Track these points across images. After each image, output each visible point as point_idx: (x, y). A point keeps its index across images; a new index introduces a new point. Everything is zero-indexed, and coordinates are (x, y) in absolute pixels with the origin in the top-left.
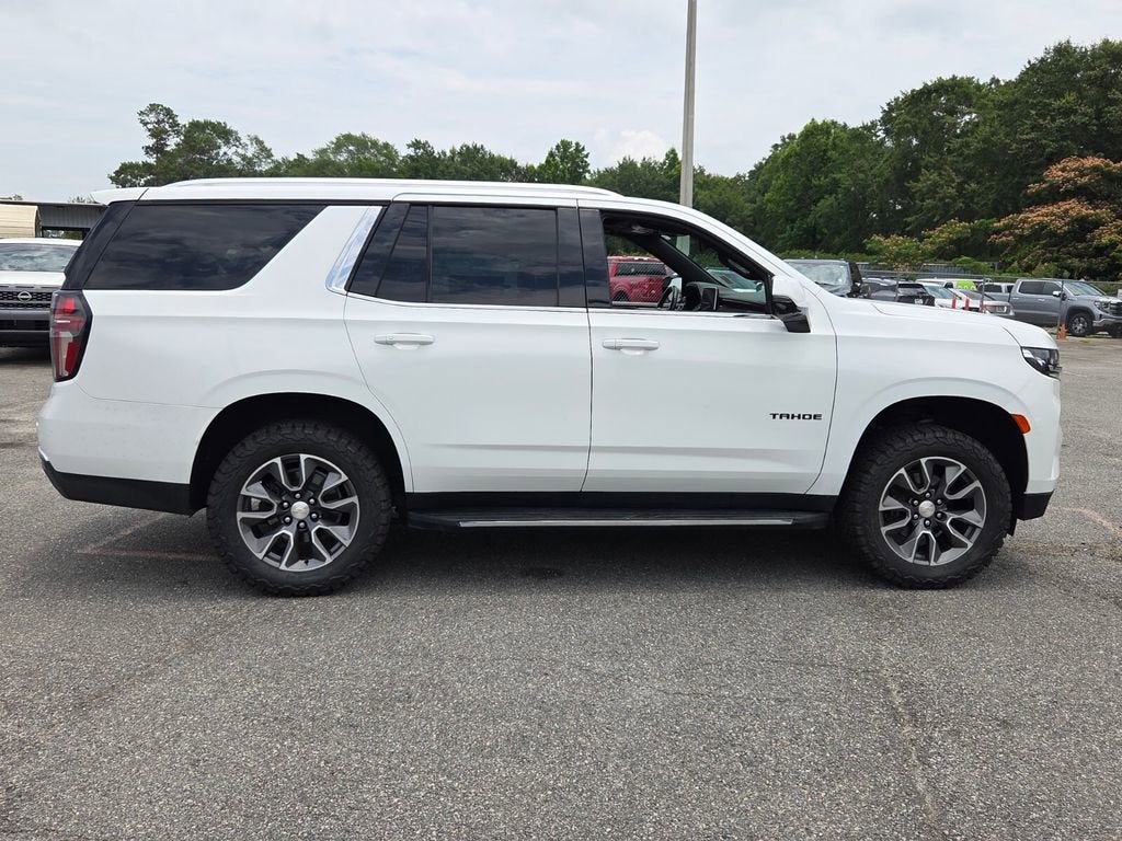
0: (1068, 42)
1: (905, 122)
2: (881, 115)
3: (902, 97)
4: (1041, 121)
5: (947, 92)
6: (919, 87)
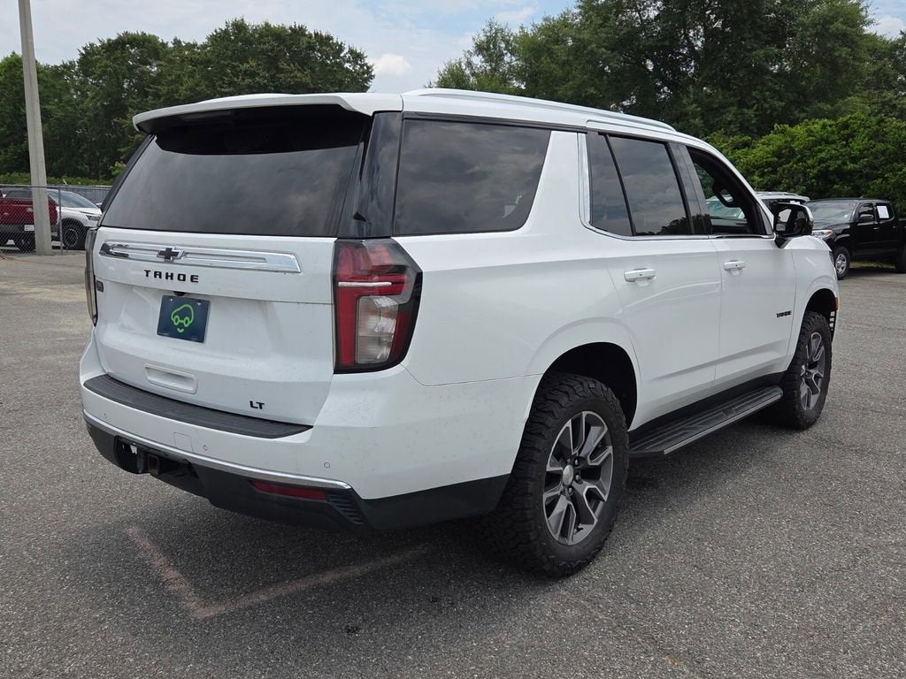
0: (242, 20)
1: (107, 66)
2: (79, 57)
3: (99, 44)
4: (236, 80)
5: (139, 45)
6: (114, 37)
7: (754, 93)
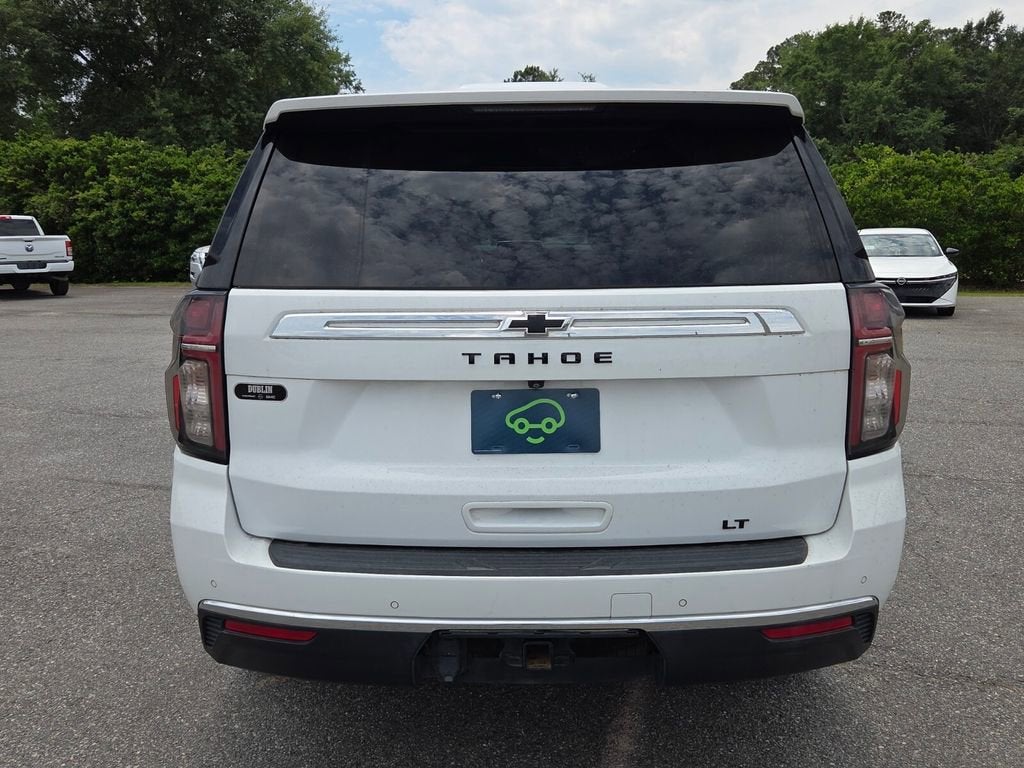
7: (229, 101)
